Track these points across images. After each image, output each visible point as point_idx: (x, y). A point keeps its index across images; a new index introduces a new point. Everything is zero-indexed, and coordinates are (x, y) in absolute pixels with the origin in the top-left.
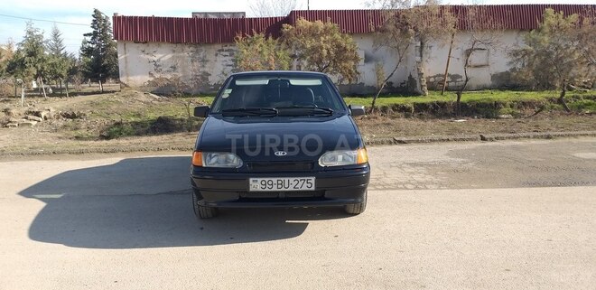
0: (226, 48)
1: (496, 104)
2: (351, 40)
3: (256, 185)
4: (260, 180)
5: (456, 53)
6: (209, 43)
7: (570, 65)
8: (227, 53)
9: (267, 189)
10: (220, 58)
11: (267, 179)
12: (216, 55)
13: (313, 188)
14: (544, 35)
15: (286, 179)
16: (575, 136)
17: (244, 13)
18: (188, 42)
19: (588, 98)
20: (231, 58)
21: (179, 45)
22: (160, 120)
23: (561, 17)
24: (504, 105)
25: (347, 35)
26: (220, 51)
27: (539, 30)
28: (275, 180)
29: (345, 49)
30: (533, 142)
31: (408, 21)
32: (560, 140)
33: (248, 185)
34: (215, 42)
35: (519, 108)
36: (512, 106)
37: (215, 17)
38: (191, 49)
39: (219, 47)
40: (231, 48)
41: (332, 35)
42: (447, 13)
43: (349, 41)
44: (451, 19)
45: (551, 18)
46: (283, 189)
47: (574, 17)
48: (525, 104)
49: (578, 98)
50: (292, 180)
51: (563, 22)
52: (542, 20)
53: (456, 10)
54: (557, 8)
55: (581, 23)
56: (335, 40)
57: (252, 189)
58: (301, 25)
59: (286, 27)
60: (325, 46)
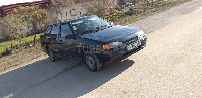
2: (45, 11)
9: (131, 49)
25: (43, 9)
29: (45, 15)
57: (128, 50)
58: (22, 8)
59: (16, 11)
60: (37, 14)
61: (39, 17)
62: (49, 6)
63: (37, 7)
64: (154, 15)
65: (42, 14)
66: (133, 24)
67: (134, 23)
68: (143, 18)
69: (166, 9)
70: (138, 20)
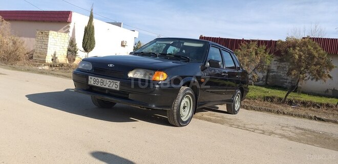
3: (91, 81)
4: (93, 77)
9: (96, 85)
11: (96, 78)
13: (118, 89)
15: (105, 80)
28: (100, 79)
33: (88, 80)
46: (103, 86)
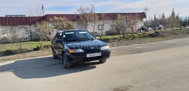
0: (23, 27)
1: (108, 39)
2: (72, 22)
3: (88, 56)
4: (89, 54)
5: (96, 26)
6: (17, 25)
7: (125, 28)
8: (24, 28)
9: (91, 57)
10: (21, 30)
11: (91, 54)
12: (20, 29)
13: (101, 55)
14: (118, 20)
15: (95, 54)
16: (133, 44)
17: (25, 15)
18: (9, 25)
19: (129, 36)
20: (25, 30)
21: (5, 26)
22: (7, 51)
23: (122, 16)
24: (110, 39)
25: (71, 21)
26: (21, 27)
27: (117, 19)
28: (92, 54)
29: (71, 25)
30: (125, 46)
31: (87, 17)
32: (130, 45)
33: (86, 56)
34: (19, 24)
35: (114, 40)
36: (112, 40)
37: (14, 17)
38: (10, 27)
39: (21, 26)
40: (25, 26)
41: (66, 22)
42: (96, 15)
43: (71, 23)
44: (97, 17)
45: (119, 16)
46: (94, 56)
47: (125, 16)
48: (115, 39)
49: (126, 36)
50: (96, 54)
51: (122, 17)
52: (117, 17)
53: (98, 14)
54: (121, 14)
55: (126, 17)
56: (67, 23)
57: (87, 57)
58: (56, 18)
59: (51, 19)
60: (65, 24)
61: (65, 26)
62: (77, 19)
63: (66, 19)
64: (170, 40)
65: (69, 24)
66: (142, 44)
67: (144, 44)
68: (155, 41)
69: (187, 37)
70: (149, 42)
